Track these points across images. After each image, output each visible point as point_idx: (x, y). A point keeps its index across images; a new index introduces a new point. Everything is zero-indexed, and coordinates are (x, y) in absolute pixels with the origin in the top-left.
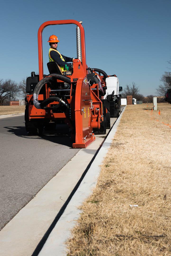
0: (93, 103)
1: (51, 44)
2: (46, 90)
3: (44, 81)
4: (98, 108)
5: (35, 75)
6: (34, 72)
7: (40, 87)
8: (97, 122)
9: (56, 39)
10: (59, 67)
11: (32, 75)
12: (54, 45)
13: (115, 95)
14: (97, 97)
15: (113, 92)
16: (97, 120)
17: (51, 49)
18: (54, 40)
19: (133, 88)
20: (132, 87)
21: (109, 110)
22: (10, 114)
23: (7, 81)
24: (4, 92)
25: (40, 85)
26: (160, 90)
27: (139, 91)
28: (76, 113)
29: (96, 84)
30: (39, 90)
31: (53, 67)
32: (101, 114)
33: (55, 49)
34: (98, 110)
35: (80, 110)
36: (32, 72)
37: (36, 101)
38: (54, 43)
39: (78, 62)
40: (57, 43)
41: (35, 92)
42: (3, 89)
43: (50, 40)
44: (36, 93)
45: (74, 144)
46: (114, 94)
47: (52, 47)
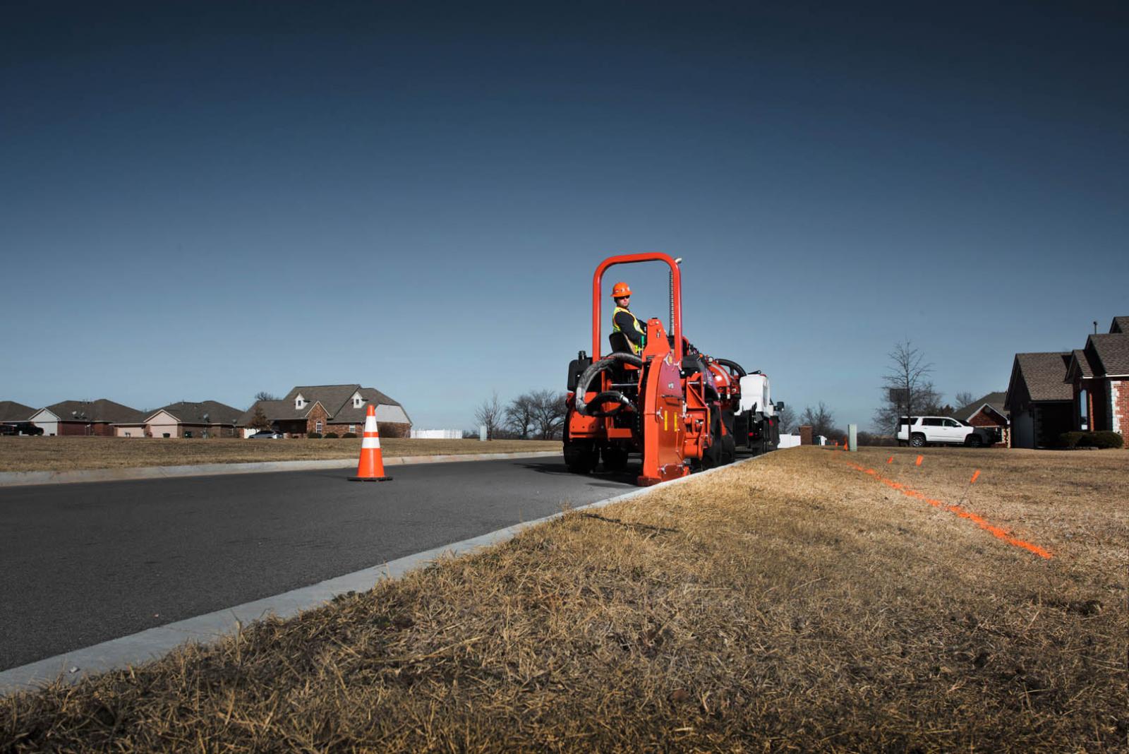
0: (688, 410)
1: (617, 300)
2: (603, 384)
3: (599, 366)
4: (700, 421)
5: (585, 357)
6: (584, 352)
7: (589, 376)
8: (696, 446)
9: (626, 290)
10: (629, 341)
11: (580, 357)
12: (622, 302)
13: (758, 412)
14: (699, 398)
15: (755, 406)
16: (697, 443)
17: (617, 310)
18: (623, 291)
19: (821, 414)
20: (819, 413)
21: (731, 430)
22: (557, 450)
23: (563, 395)
24: (555, 416)
25: (590, 373)
26: (883, 420)
27: (833, 421)
28: (646, 418)
29: (699, 374)
30: (587, 381)
31: (618, 341)
32: (706, 432)
33: (625, 308)
34: (701, 423)
35: (654, 412)
36: (580, 352)
37: (580, 400)
38: (622, 298)
39: (656, 324)
40: (628, 297)
41: (580, 385)
42: (554, 412)
43: (614, 292)
44: (583, 387)
45: (640, 477)
46: (757, 410)
47: (619, 305)
